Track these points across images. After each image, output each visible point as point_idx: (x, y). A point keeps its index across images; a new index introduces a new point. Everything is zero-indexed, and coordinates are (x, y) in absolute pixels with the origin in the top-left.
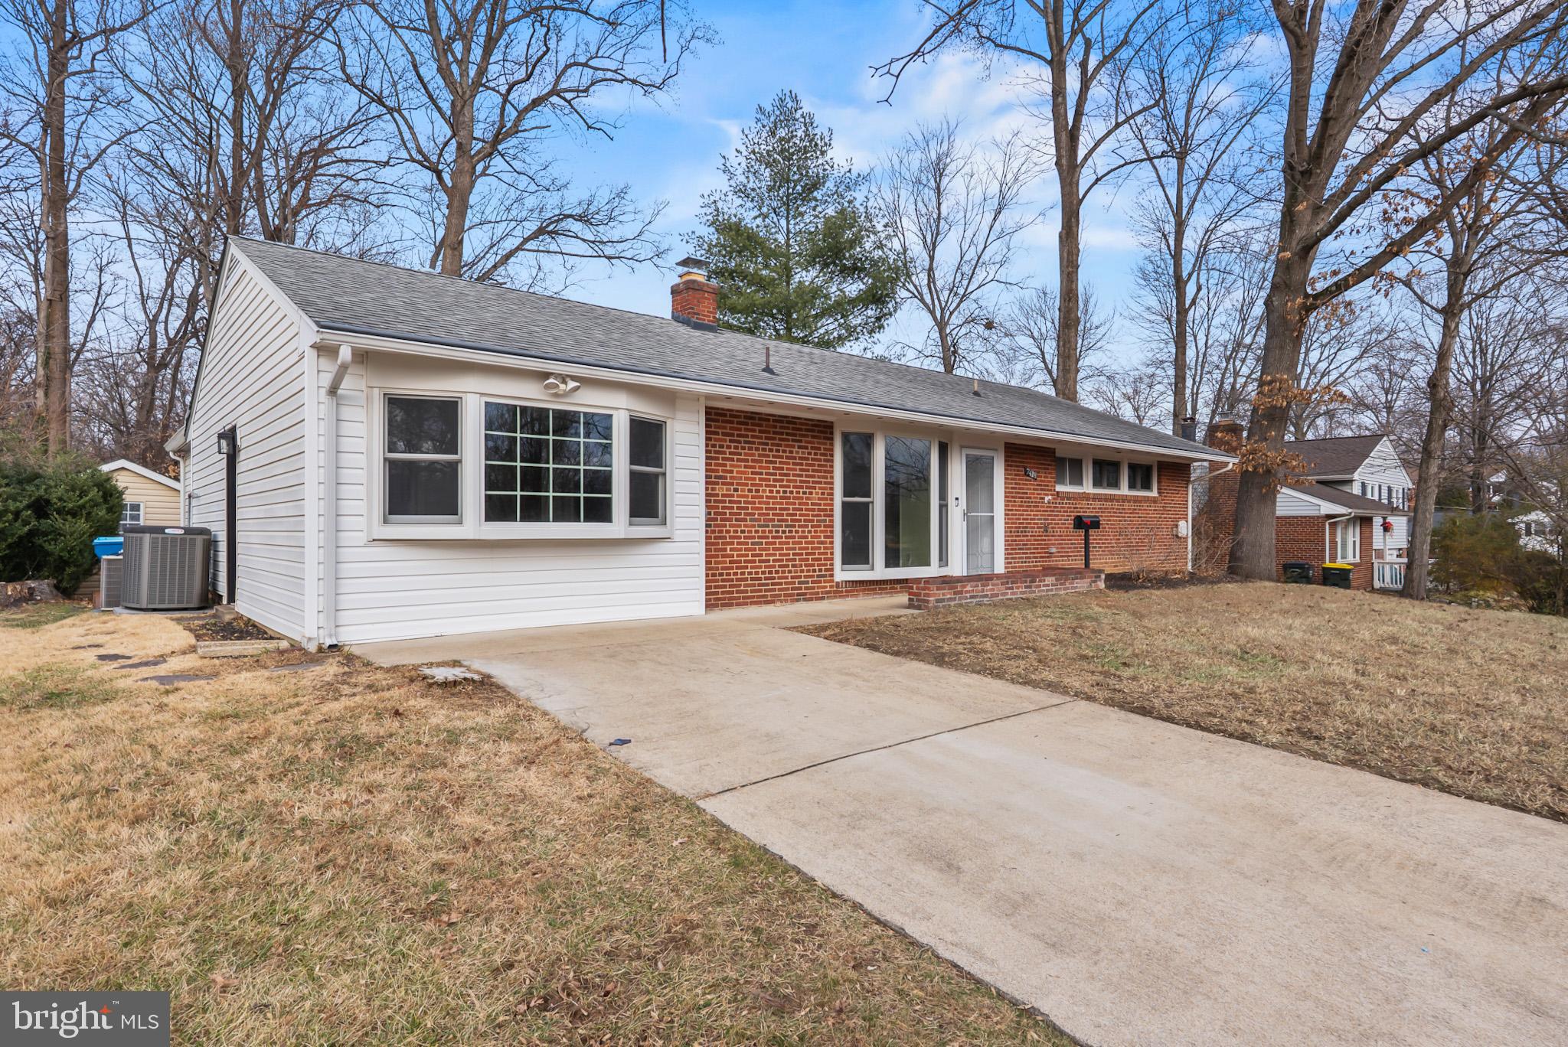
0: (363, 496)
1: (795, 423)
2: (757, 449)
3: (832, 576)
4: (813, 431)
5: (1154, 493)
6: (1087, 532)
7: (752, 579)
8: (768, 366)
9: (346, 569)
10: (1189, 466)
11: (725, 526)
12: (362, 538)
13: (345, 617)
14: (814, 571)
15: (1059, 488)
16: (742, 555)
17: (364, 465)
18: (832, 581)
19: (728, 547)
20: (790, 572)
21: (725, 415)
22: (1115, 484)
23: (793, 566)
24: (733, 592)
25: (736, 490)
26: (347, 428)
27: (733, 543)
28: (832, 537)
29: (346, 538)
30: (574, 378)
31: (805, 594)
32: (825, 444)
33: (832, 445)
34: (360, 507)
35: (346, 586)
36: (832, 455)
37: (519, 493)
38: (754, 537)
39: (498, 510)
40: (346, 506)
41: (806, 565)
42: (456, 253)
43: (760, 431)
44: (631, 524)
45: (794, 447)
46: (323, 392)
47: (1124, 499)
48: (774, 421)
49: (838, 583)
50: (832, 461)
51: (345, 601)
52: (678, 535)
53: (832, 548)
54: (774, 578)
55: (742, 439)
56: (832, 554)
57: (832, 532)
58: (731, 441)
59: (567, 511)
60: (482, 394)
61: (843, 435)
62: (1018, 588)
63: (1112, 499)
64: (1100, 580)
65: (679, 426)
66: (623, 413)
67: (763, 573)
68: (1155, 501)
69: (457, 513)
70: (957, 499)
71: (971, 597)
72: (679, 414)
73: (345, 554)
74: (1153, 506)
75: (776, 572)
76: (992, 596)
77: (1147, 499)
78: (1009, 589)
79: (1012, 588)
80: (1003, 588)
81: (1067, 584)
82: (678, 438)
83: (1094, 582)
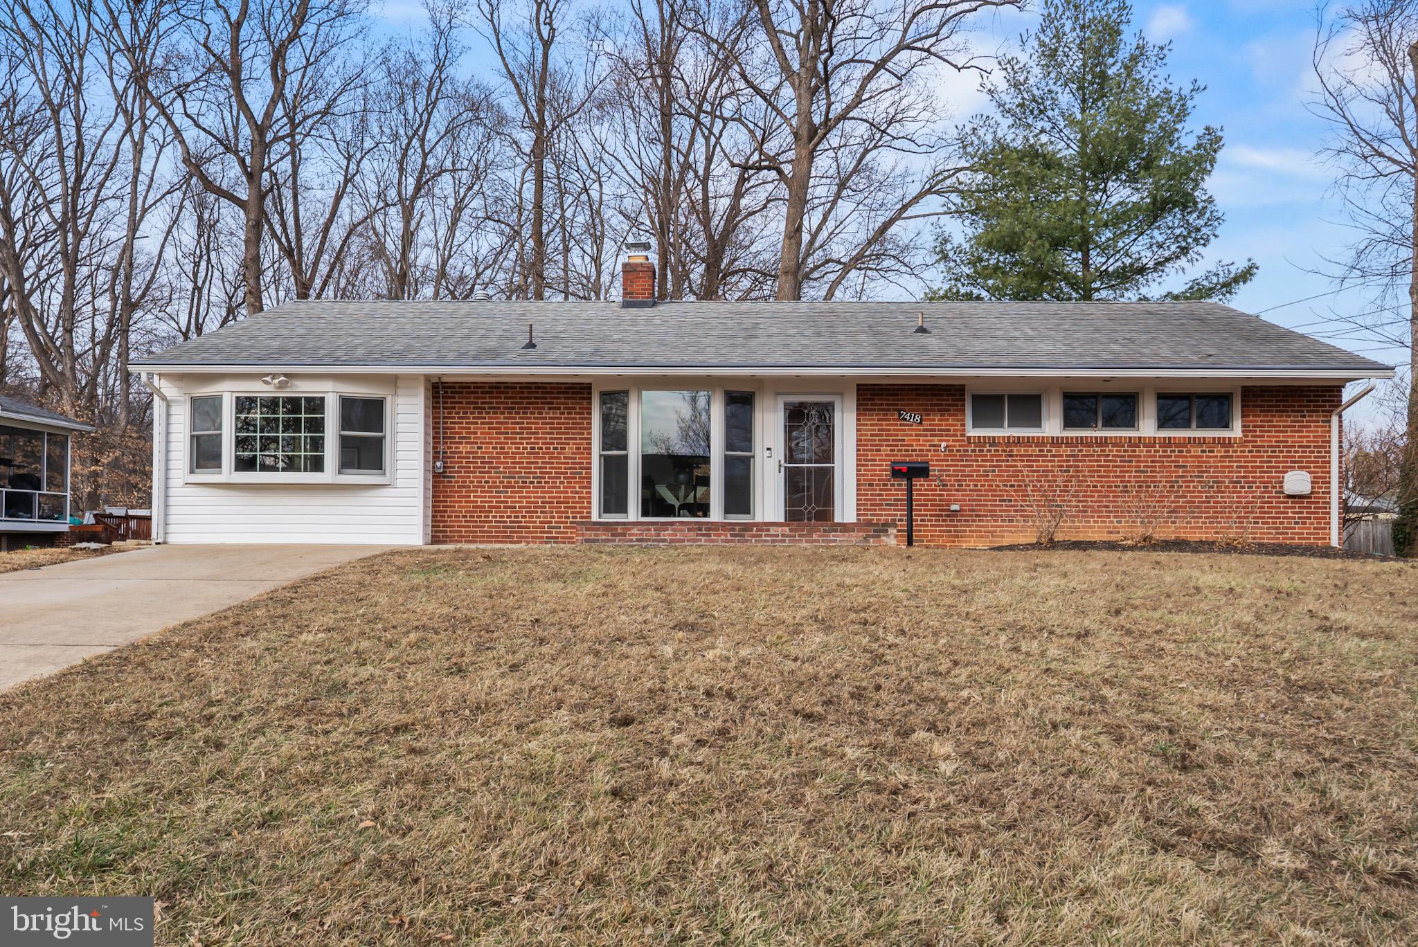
0: (180, 457)
2: (502, 413)
4: (567, 393)
5: (1236, 431)
7: (496, 522)
8: (531, 341)
9: (172, 501)
11: (469, 477)
12: (180, 482)
13: (169, 527)
14: (567, 517)
15: (972, 432)
16: (487, 502)
17: (181, 439)
19: (472, 495)
20: (539, 517)
21: (470, 387)
22: (1128, 422)
23: (542, 512)
24: (476, 531)
25: (480, 448)
26: (173, 419)
27: (477, 491)
29: (172, 483)
30: (285, 375)
31: (557, 537)
32: (581, 404)
34: (179, 464)
35: (172, 510)
36: (590, 413)
37: (258, 453)
38: (499, 487)
39: (245, 464)
40: (173, 465)
41: (557, 512)
43: (505, 398)
44: (341, 473)
45: (543, 409)
48: (520, 388)
50: (590, 418)
51: (172, 519)
52: (399, 483)
53: (589, 497)
54: (521, 522)
55: (486, 405)
56: (590, 503)
57: (588, 483)
58: (474, 408)
59: (292, 464)
60: (234, 392)
61: (602, 394)
62: (719, 535)
63: (1102, 442)
64: (888, 536)
65: (400, 400)
66: (332, 395)
67: (509, 517)
68: (1226, 443)
69: (220, 467)
70: (769, 449)
71: (638, 540)
72: (400, 391)
73: (172, 492)
74: (1219, 451)
75: (524, 517)
76: (672, 541)
77: (1203, 441)
78: (704, 535)
79: (709, 535)
80: (692, 535)
81: (815, 537)
82: (400, 409)
83: (873, 536)
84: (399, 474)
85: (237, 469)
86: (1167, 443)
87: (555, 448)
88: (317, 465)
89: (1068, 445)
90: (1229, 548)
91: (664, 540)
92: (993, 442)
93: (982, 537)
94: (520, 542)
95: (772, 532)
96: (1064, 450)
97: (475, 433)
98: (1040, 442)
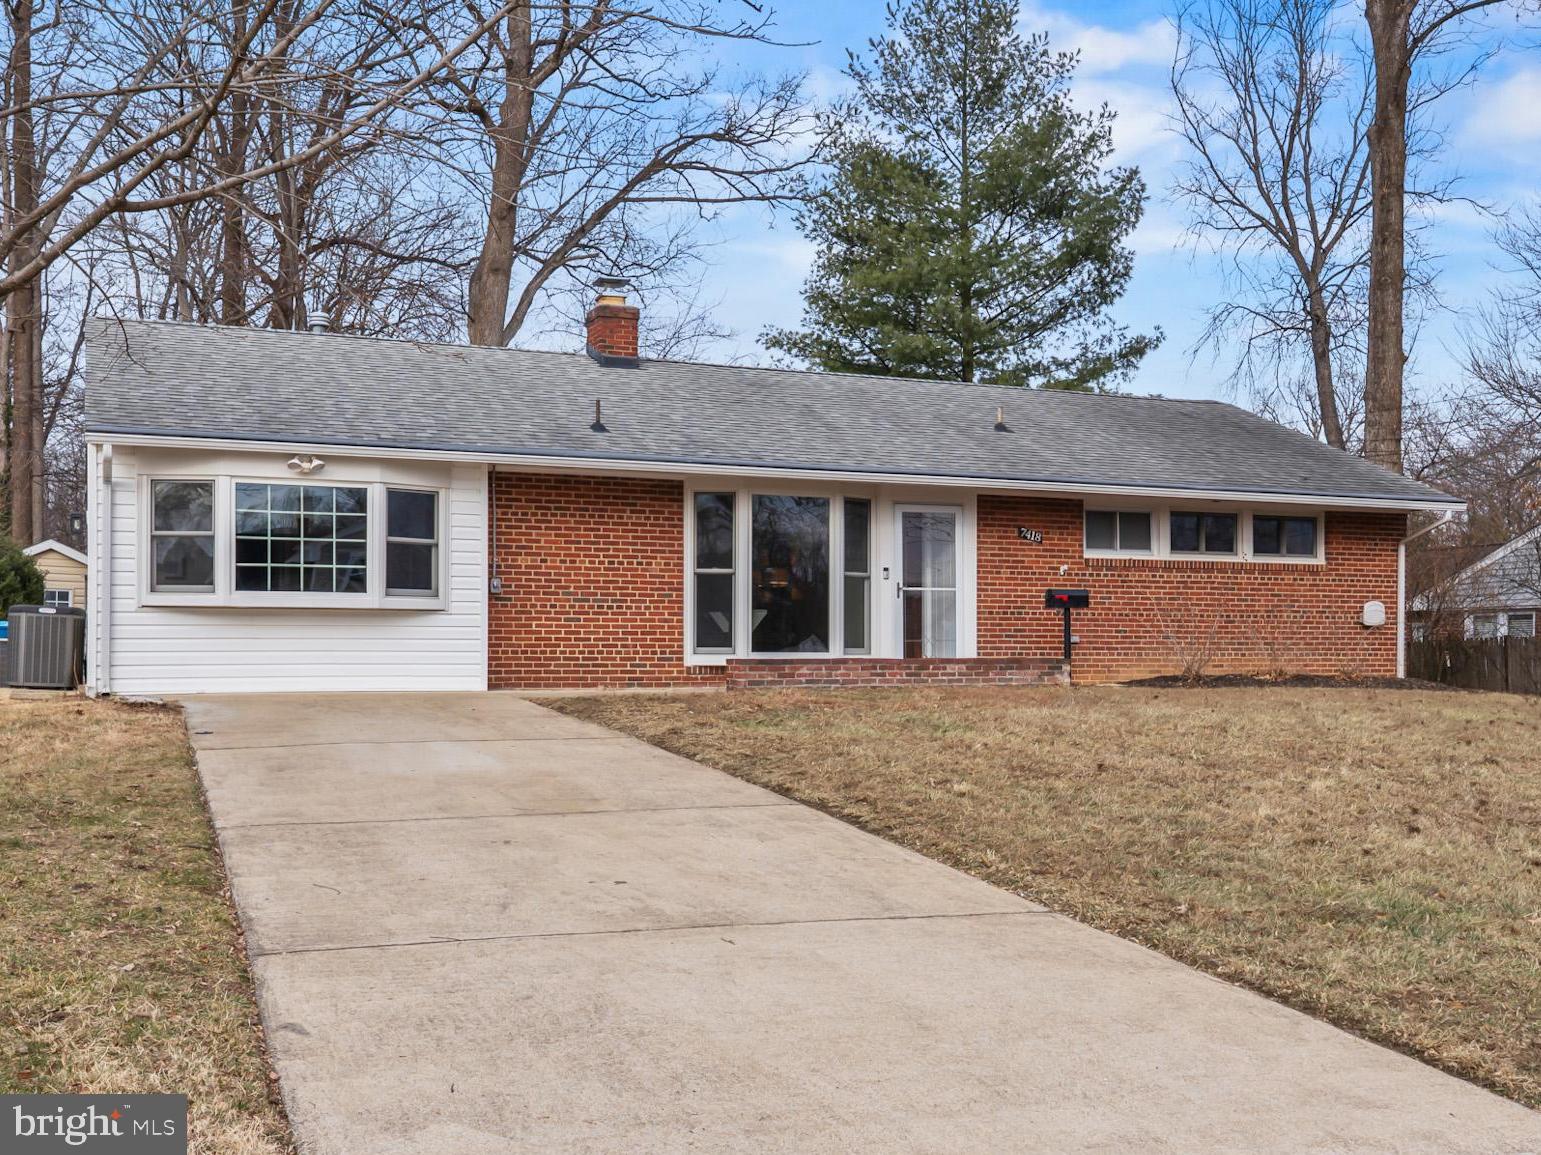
0: (134, 568)
1: (626, 485)
2: (572, 516)
3: (681, 659)
4: (651, 492)
5: (1320, 560)
6: (1067, 611)
7: (565, 659)
8: (598, 421)
9: (119, 631)
10: (1405, 515)
11: (530, 600)
12: (133, 604)
13: (118, 672)
14: (655, 653)
15: (1089, 554)
16: (553, 632)
17: (135, 542)
18: (682, 666)
19: (534, 623)
20: (619, 653)
21: (531, 480)
22: (1229, 546)
23: (623, 646)
24: (540, 672)
25: (545, 561)
26: (120, 511)
27: (540, 619)
28: (682, 614)
29: (119, 605)
30: (319, 457)
31: (642, 679)
32: (670, 506)
33: (682, 507)
34: (132, 578)
35: (119, 645)
36: (681, 520)
37: (269, 565)
38: (569, 613)
39: (248, 579)
40: (120, 578)
41: (641, 646)
42: (506, 224)
43: (577, 496)
44: (387, 595)
45: (624, 511)
46: (101, 480)
47: (1250, 569)
48: (596, 483)
49: (689, 668)
50: (682, 526)
51: (119, 658)
52: (454, 607)
53: (682, 627)
54: (597, 659)
55: (552, 505)
56: (681, 634)
57: (681, 608)
58: (537, 508)
59: (319, 581)
60: (232, 476)
61: (696, 494)
62: (894, 675)
63: (1209, 568)
64: (1062, 673)
65: (455, 496)
66: (376, 486)
67: (581, 652)
68: (1313, 571)
69: (212, 583)
70: (886, 569)
71: (808, 682)
72: (453, 486)
73: (119, 618)
74: (1308, 579)
75: (600, 652)
76: (845, 682)
77: (1294, 569)
78: (878, 675)
79: (883, 675)
80: (866, 674)
81: (991, 675)
82: (454, 508)
83: (1048, 674)
84: (455, 595)
85: (239, 587)
86: (1265, 569)
87: (639, 564)
88: (356, 582)
89: (1179, 570)
90: (1351, 682)
91: (837, 682)
92: (1110, 565)
93: (1099, 672)
94: (595, 685)
95: (949, 671)
96: (1176, 576)
97: (538, 541)
98: (1152, 566)
